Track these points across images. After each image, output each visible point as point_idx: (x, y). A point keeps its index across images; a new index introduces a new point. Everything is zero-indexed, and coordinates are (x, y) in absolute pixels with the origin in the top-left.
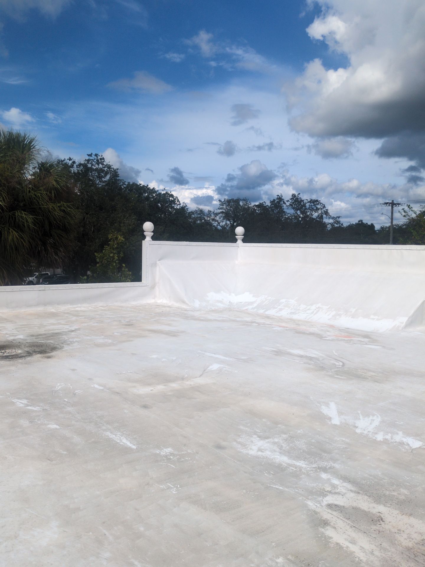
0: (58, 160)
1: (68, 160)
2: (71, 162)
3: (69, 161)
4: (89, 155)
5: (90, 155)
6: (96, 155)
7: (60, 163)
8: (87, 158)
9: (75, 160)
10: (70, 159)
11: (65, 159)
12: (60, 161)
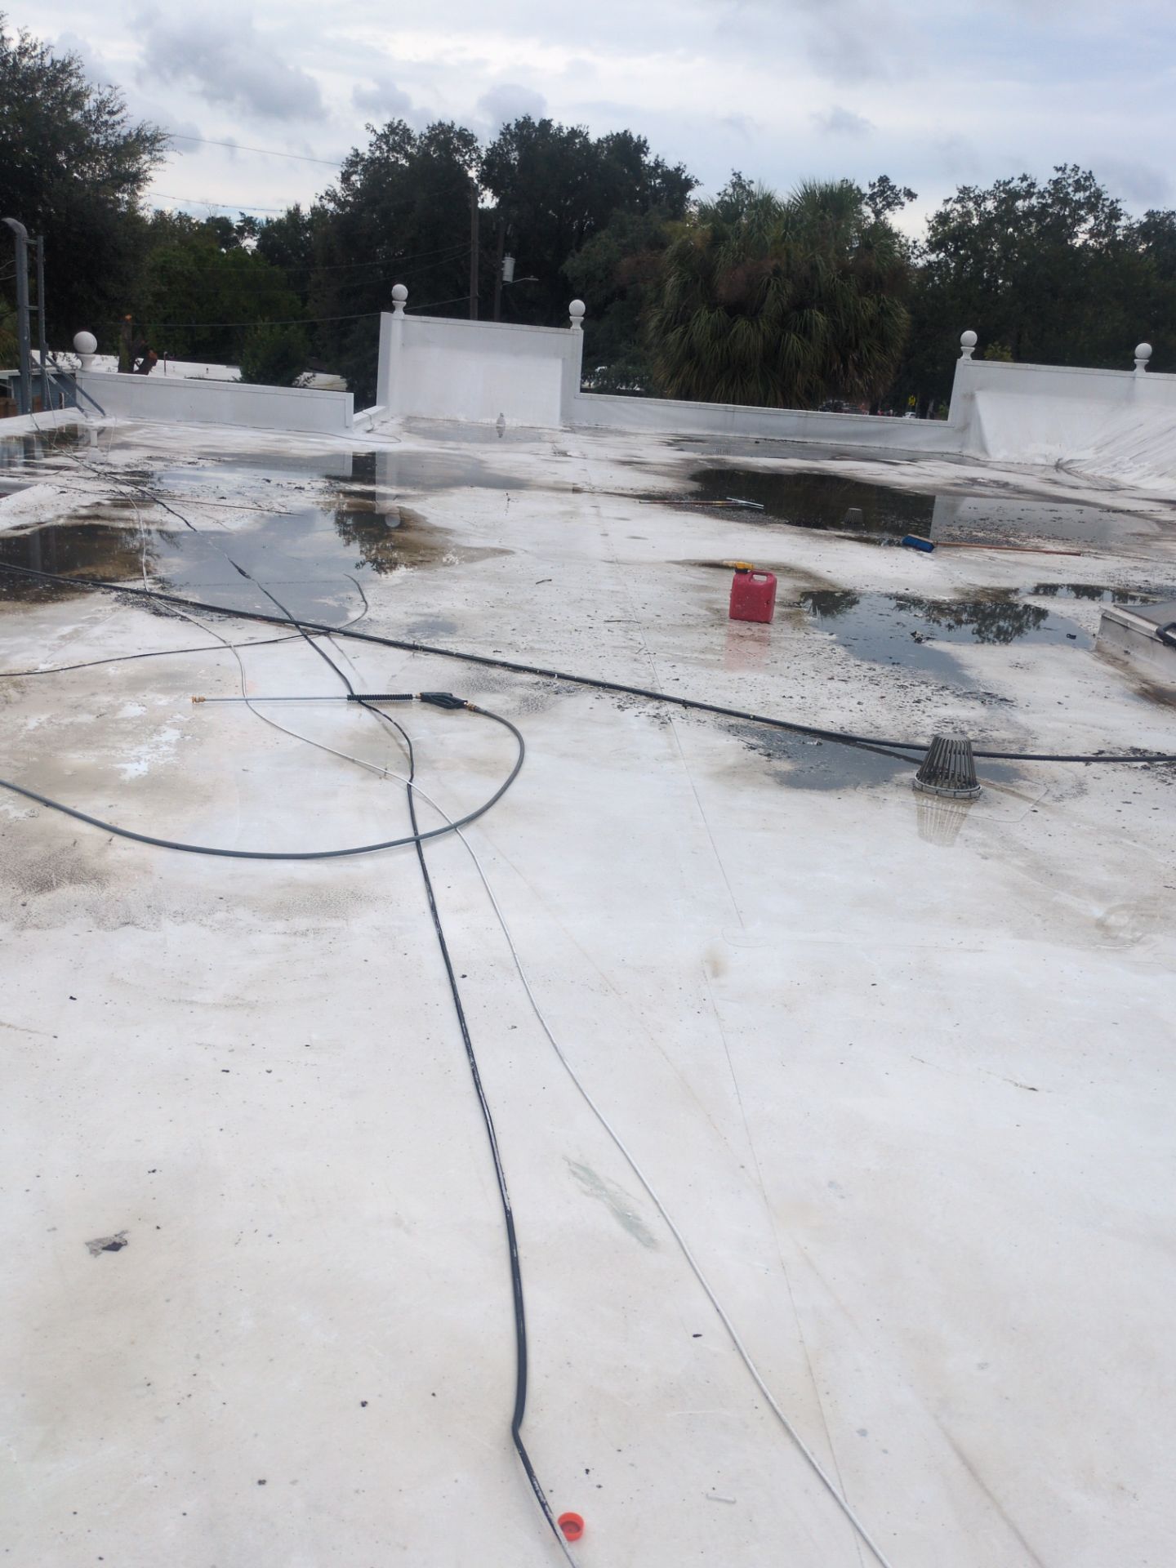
0: (997, 181)
1: (1020, 181)
2: (1025, 184)
3: (1022, 182)
4: (1058, 169)
5: (1062, 169)
6: (1076, 169)
7: (1001, 188)
8: (1056, 175)
9: (1035, 179)
10: (1024, 178)
11: (1013, 179)
12: (1002, 182)
